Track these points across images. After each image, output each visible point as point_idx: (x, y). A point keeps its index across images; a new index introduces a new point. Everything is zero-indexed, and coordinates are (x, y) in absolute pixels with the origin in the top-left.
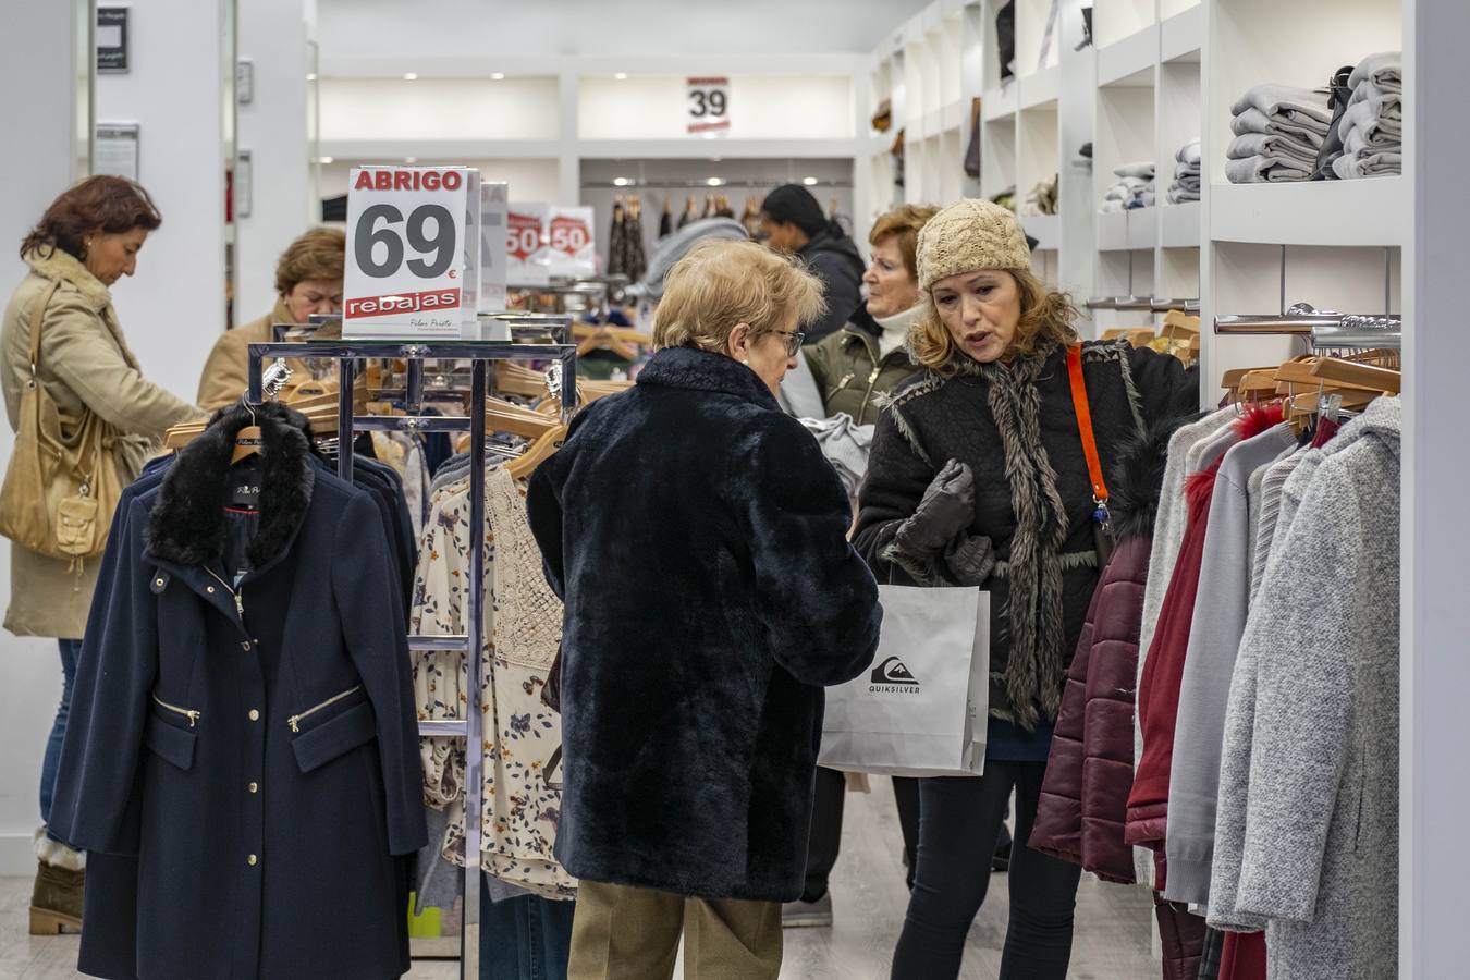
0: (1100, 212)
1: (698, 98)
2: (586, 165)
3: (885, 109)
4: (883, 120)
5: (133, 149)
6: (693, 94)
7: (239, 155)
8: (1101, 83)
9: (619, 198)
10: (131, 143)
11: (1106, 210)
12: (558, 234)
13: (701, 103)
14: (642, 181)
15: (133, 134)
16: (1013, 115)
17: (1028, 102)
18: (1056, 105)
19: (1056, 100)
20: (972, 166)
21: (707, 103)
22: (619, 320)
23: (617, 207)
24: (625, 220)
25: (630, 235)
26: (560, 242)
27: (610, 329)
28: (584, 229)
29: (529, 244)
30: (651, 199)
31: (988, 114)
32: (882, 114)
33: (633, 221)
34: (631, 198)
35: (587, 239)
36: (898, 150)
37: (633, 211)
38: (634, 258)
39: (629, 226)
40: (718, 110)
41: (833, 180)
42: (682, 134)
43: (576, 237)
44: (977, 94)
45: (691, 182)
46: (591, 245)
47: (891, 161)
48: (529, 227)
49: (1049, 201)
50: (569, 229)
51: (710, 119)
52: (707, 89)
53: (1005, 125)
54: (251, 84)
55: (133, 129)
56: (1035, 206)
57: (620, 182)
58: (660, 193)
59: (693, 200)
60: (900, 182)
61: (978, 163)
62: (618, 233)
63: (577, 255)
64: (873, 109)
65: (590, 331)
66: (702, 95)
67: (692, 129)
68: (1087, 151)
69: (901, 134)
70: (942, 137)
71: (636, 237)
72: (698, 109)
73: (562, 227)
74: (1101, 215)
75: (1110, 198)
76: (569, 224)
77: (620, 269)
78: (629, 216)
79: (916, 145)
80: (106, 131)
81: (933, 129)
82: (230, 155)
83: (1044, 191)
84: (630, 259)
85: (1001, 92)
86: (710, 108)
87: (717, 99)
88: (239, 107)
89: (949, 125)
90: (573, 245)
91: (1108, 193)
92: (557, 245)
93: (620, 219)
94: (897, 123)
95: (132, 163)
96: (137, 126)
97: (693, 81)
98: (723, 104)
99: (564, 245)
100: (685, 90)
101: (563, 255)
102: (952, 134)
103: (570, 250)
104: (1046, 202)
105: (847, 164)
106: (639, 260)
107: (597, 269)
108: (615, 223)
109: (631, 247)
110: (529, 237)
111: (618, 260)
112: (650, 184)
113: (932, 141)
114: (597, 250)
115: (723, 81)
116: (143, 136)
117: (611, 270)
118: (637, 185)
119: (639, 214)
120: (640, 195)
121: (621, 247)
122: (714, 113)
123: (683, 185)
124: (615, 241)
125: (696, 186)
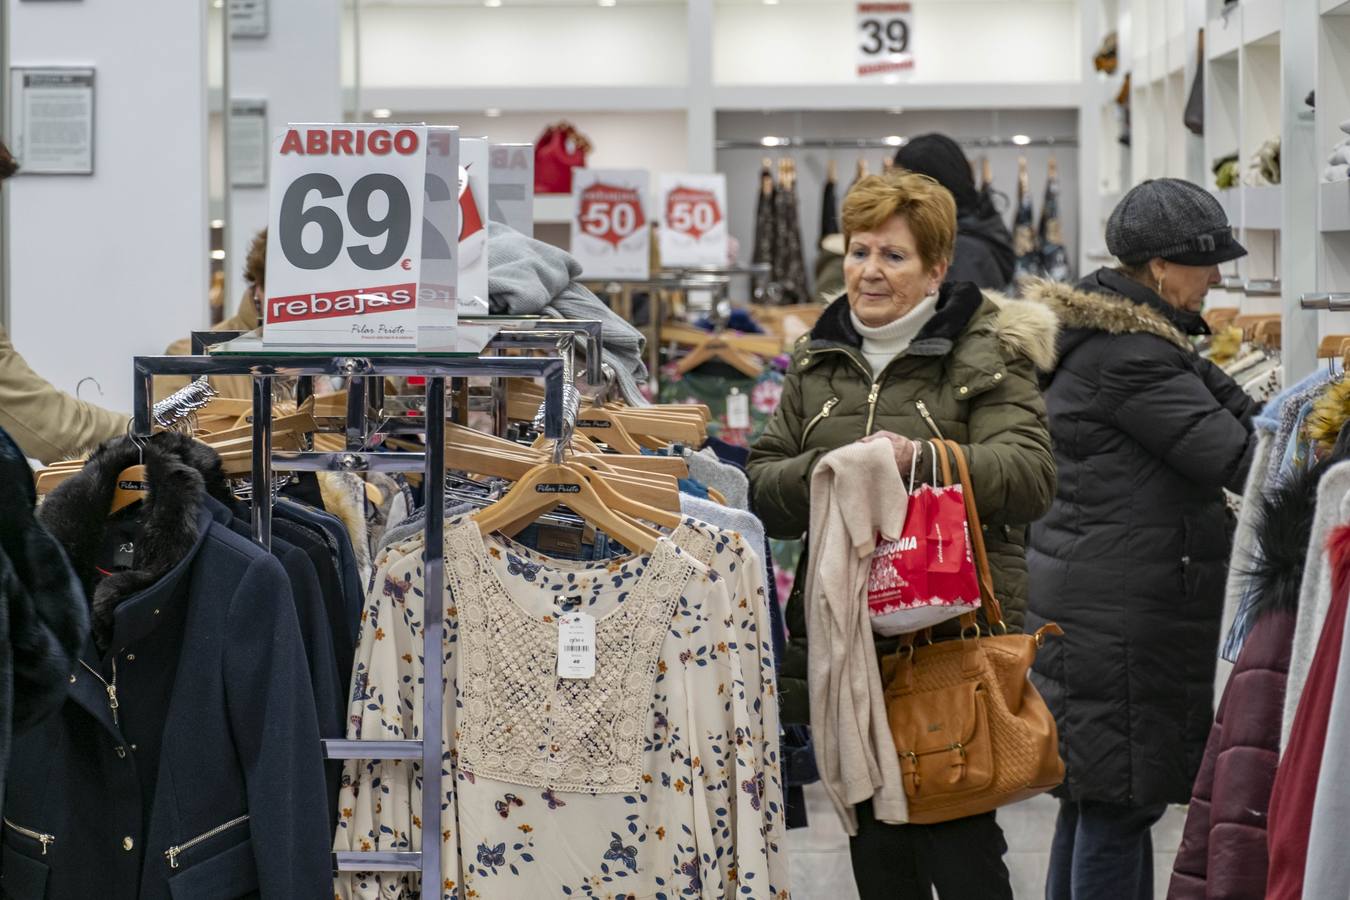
0: (1323, 180)
1: (872, 29)
2: (725, 120)
3: (1110, 44)
4: (1107, 59)
5: (87, 100)
6: (865, 25)
7: (230, 106)
8: (1324, 10)
9: (768, 163)
10: (86, 92)
11: (1329, 178)
12: (679, 210)
13: (875, 36)
14: (798, 140)
15: (87, 80)
16: (1236, 52)
17: (1252, 36)
18: (1278, 41)
19: (1277, 34)
20: (1194, 119)
21: (883, 35)
22: (741, 323)
23: (766, 174)
24: (774, 193)
25: (781, 211)
26: (681, 221)
27: (730, 338)
28: (713, 204)
29: (623, 224)
30: (810, 162)
31: (1213, 51)
32: (1106, 51)
33: (785, 193)
34: (784, 162)
35: (717, 217)
36: (1123, 98)
37: (786, 179)
38: (787, 241)
39: (779, 200)
40: (897, 45)
41: (1051, 138)
42: (850, 76)
43: (703, 213)
44: (1202, 24)
45: (861, 141)
46: (722, 226)
47: (1116, 112)
48: (622, 201)
49: (1272, 167)
50: (693, 204)
51: (886, 57)
52: (884, 18)
53: (1228, 63)
54: (267, 13)
55: (88, 73)
56: (1257, 171)
57: (770, 141)
58: (822, 156)
59: (865, 164)
60: (1125, 141)
61: (1201, 116)
62: (767, 210)
63: (703, 237)
64: (1097, 46)
65: (701, 338)
66: (877, 25)
67: (863, 71)
68: (1310, 101)
69: (1128, 77)
70: (1167, 81)
71: (790, 213)
72: (872, 44)
73: (684, 201)
74: (1323, 185)
75: (1335, 163)
76: (694, 198)
77: (767, 256)
78: (782, 186)
79: (1142, 91)
80: (52, 77)
81: (1159, 72)
82: (219, 106)
83: (1269, 152)
84: (780, 242)
85: (1222, 21)
86: (887, 42)
87: (897, 31)
88: (231, 43)
89: (1174, 67)
90: (699, 225)
91: (1331, 156)
92: (677, 225)
93: (768, 190)
94: (1124, 63)
95: (87, 119)
96: (93, 70)
97: (864, 8)
98: (905, 38)
99: (687, 224)
100: (854, 19)
101: (687, 238)
102: (1177, 76)
103: (694, 232)
104: (1271, 167)
105: (1071, 115)
106: (794, 245)
107: (730, 256)
108: (762, 195)
109: (782, 228)
110: (623, 214)
111: (766, 245)
112: (808, 144)
113: (1158, 85)
114: (732, 231)
115: (906, 8)
116: (102, 82)
117: (757, 258)
118: (791, 146)
119: (794, 183)
120: (797, 158)
121: (769, 227)
122: (892, 50)
123: (852, 145)
124: (762, 219)
125: (871, 146)
